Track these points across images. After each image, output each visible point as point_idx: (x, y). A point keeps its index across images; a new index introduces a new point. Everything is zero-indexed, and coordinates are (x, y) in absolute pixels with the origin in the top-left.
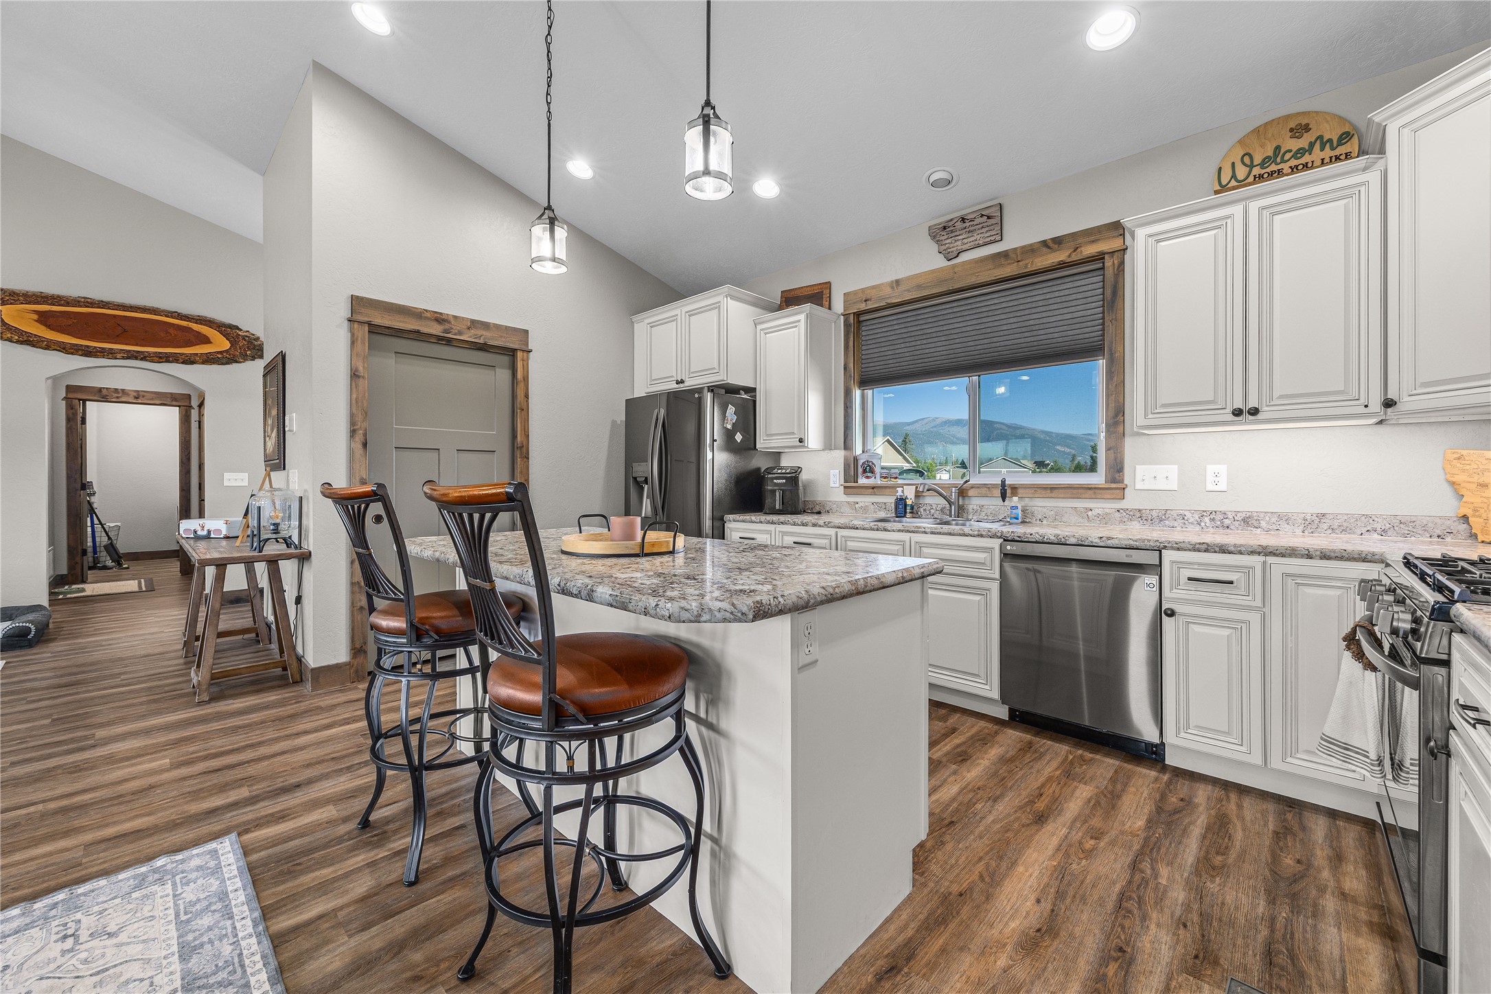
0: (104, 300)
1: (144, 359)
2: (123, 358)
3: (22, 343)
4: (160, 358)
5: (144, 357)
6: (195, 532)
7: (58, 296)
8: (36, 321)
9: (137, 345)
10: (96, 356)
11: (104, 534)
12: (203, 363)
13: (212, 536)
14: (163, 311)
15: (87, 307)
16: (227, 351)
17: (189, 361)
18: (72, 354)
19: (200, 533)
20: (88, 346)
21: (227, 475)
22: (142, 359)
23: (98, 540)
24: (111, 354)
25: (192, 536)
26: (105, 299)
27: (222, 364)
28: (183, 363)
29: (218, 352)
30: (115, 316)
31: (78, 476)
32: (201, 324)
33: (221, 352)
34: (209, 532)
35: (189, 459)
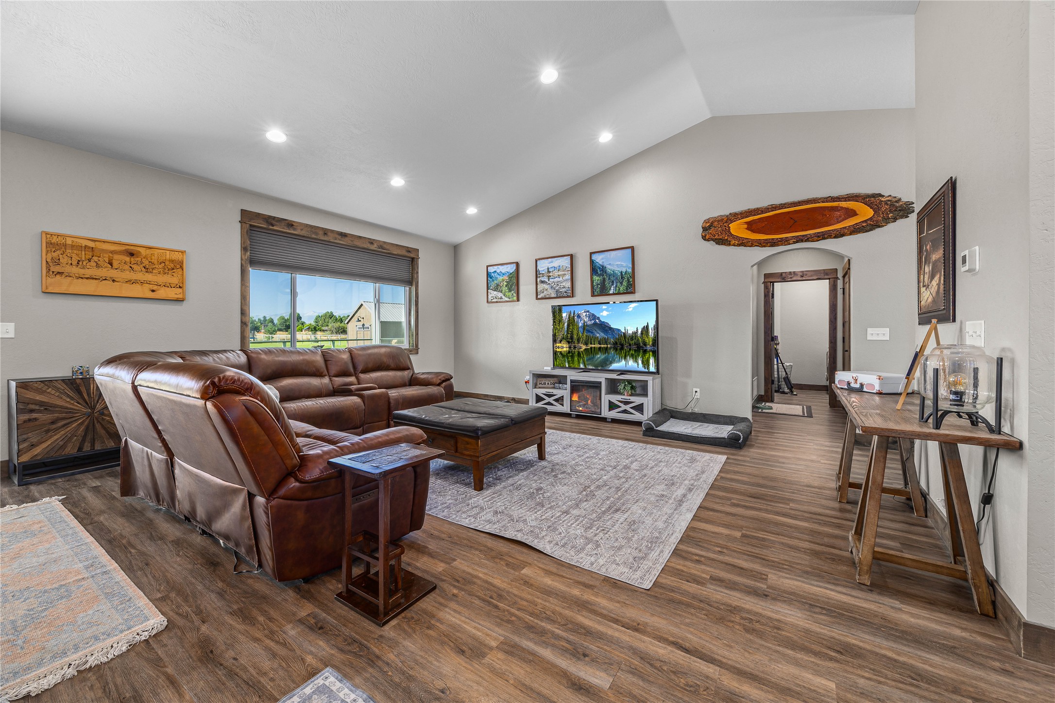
0: (782, 203)
1: (807, 240)
2: (794, 243)
3: (739, 245)
4: (818, 237)
5: (807, 239)
6: (849, 383)
7: (758, 209)
8: (746, 229)
9: (803, 231)
10: (778, 245)
12: (851, 234)
13: (865, 390)
14: (820, 199)
15: (773, 211)
16: (871, 219)
17: (839, 234)
18: (765, 246)
19: (853, 385)
20: (773, 239)
21: (870, 331)
22: (806, 241)
24: (785, 242)
25: (846, 387)
26: (783, 202)
27: (867, 231)
28: (835, 238)
29: (863, 222)
30: (789, 212)
31: (770, 332)
32: (849, 200)
33: (865, 221)
34: (862, 385)
35: (836, 319)
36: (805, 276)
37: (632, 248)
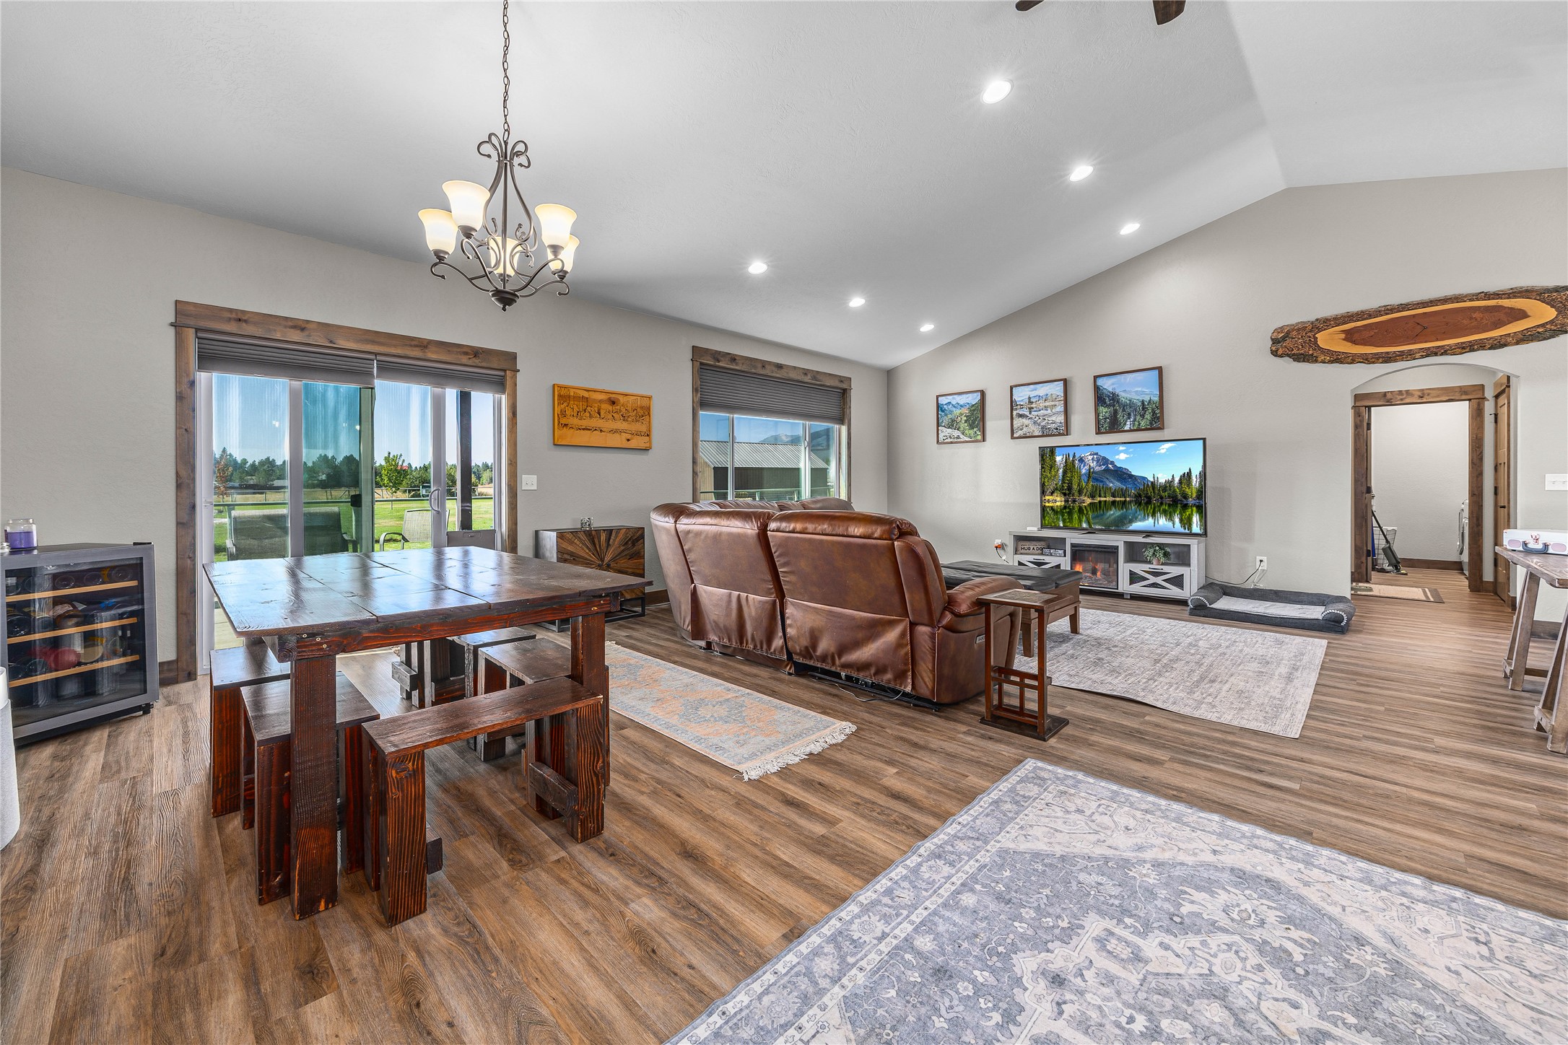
0: (1403, 303)
1: (1445, 353)
2: (1422, 357)
3: (1331, 362)
4: (1463, 348)
5: (1445, 351)
6: (1525, 544)
7: (1362, 312)
8: (1344, 340)
9: (1437, 340)
10: (1395, 361)
11: (1382, 537)
12: (1517, 343)
13: (1551, 551)
14: (1466, 296)
15: (1387, 314)
16: (1551, 322)
17: (1499, 344)
18: (1373, 363)
20: (1387, 353)
21: (1549, 477)
22: (1442, 354)
23: (1376, 542)
24: (1409, 356)
25: (1520, 549)
26: (1404, 301)
27: (1545, 339)
28: (1490, 349)
29: (1538, 326)
30: (1414, 316)
31: (1364, 479)
32: (1515, 297)
33: (1543, 325)
34: (1546, 546)
35: (1481, 459)
36: (1426, 397)
37: (1160, 369)
